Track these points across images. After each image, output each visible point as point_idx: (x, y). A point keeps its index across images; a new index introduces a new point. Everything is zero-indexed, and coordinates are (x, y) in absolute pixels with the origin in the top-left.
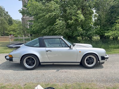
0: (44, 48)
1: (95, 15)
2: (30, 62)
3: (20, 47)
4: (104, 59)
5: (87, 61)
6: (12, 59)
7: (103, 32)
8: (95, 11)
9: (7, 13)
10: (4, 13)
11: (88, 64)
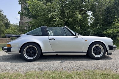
0: (47, 37)
1: (91, 18)
2: (31, 52)
3: (20, 36)
4: (112, 49)
5: (94, 51)
6: (11, 49)
7: (101, 31)
8: (91, 14)
9: (5, 16)
10: (3, 17)
11: (96, 54)
